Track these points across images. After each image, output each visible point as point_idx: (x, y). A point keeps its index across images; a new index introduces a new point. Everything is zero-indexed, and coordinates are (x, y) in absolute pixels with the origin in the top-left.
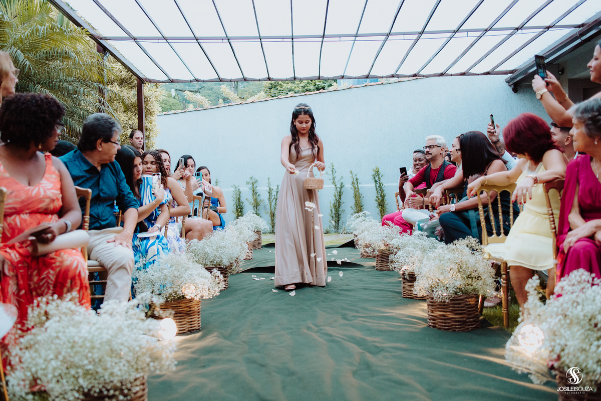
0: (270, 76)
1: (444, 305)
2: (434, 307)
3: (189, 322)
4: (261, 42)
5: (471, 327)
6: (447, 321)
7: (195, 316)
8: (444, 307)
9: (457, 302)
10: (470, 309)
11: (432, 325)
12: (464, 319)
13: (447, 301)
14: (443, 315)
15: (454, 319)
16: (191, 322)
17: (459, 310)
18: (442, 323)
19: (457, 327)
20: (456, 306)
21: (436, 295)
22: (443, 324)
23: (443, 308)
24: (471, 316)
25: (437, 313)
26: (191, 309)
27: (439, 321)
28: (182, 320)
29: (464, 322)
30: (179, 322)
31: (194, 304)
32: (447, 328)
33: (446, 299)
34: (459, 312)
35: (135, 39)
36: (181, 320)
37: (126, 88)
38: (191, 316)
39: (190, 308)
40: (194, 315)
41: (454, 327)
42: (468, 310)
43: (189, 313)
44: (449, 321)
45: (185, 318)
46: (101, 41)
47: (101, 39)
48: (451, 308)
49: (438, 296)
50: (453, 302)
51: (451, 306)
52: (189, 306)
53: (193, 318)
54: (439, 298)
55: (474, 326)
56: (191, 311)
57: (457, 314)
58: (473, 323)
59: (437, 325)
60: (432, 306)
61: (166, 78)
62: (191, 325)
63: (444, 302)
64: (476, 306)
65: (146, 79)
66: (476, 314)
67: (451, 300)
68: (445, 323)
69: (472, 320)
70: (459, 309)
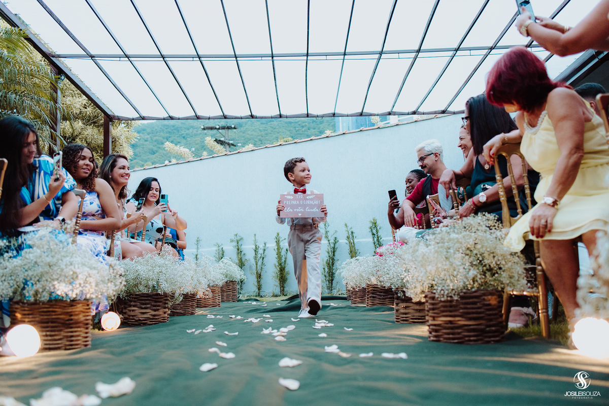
0: (253, 114)
1: (451, 306)
2: (436, 311)
3: (67, 337)
4: (237, 61)
5: (492, 339)
6: (456, 331)
7: (79, 329)
8: (451, 309)
9: (471, 300)
10: (491, 312)
11: (435, 339)
12: (483, 327)
13: (456, 298)
14: (450, 322)
15: (466, 328)
16: (72, 336)
17: (473, 313)
18: (448, 334)
19: (472, 338)
20: (468, 306)
21: (438, 291)
22: (451, 336)
23: (451, 311)
24: (492, 323)
25: (441, 320)
26: (72, 317)
27: (445, 331)
28: (56, 333)
29: (483, 331)
30: (51, 336)
31: (78, 310)
32: (456, 341)
33: (454, 295)
34: (475, 315)
35: (92, 57)
36: (53, 333)
37: (91, 127)
38: (72, 328)
39: (71, 315)
40: (79, 327)
41: (467, 339)
42: (488, 312)
43: (67, 322)
44: (459, 331)
45: (60, 331)
46: (54, 59)
47: (53, 57)
48: (461, 311)
49: (442, 292)
50: (464, 301)
51: (462, 306)
52: (68, 313)
53: (76, 332)
54: (443, 295)
55: (497, 339)
56: (72, 320)
57: (470, 319)
58: (496, 334)
59: (442, 339)
60: (433, 309)
61: (136, 115)
62: (72, 341)
63: (451, 301)
64: (499, 309)
65: (114, 116)
66: (500, 320)
67: (462, 297)
68: (453, 334)
69: (494, 328)
70: (474, 311)
